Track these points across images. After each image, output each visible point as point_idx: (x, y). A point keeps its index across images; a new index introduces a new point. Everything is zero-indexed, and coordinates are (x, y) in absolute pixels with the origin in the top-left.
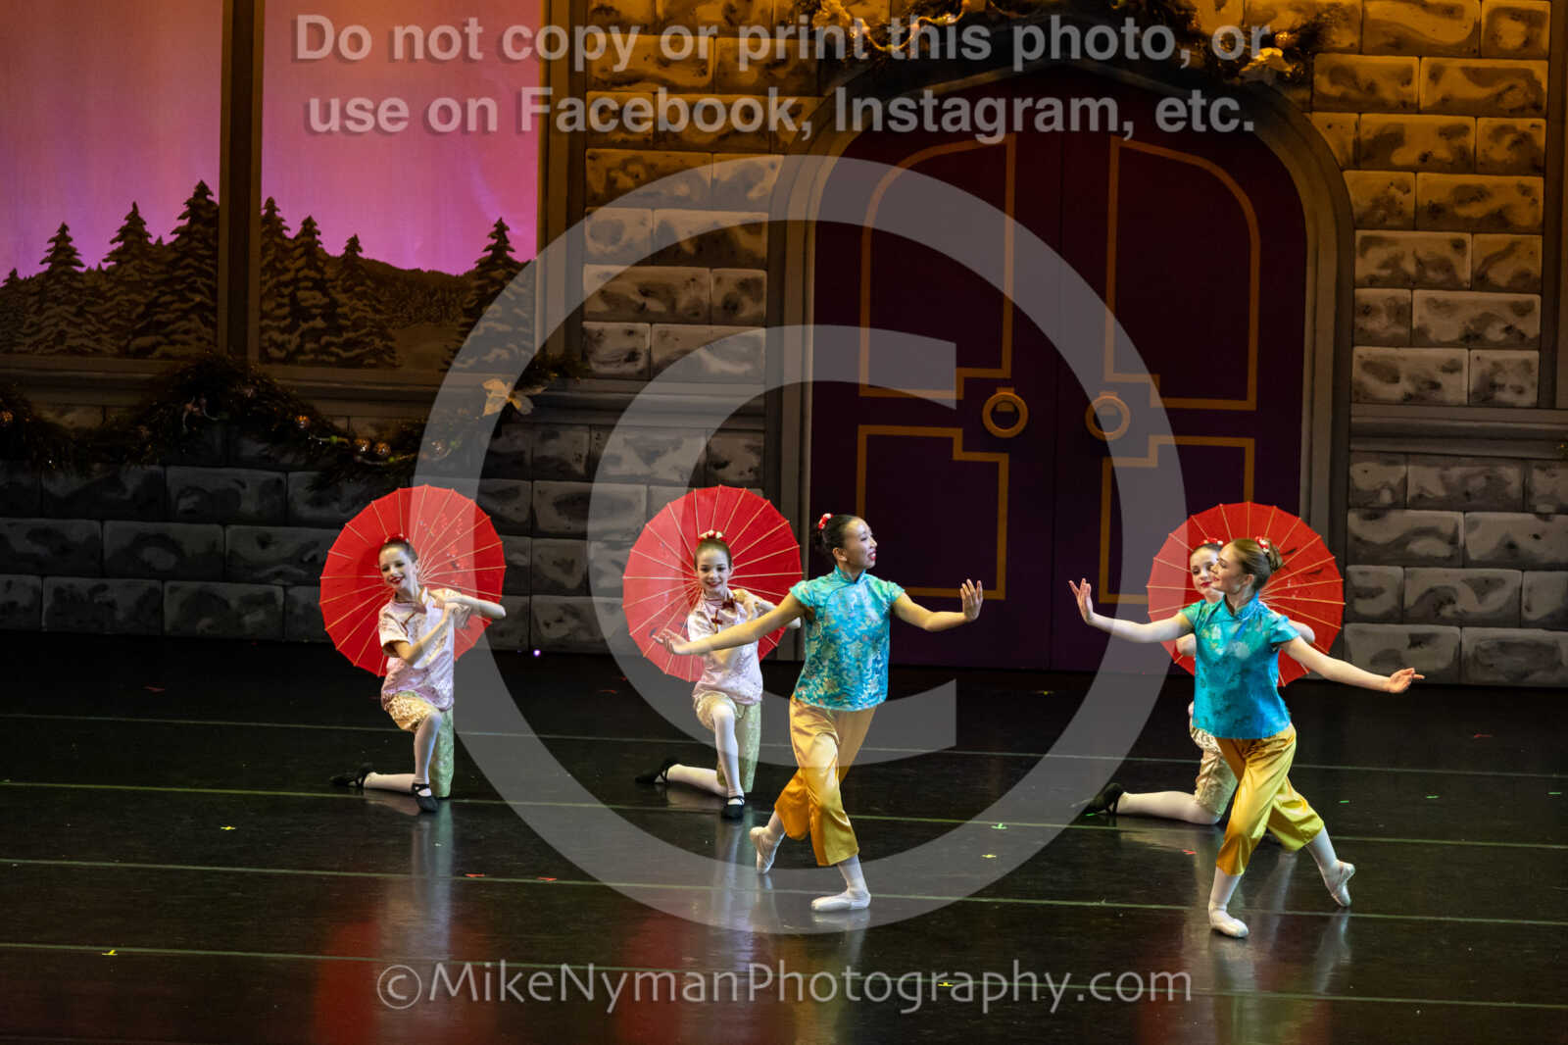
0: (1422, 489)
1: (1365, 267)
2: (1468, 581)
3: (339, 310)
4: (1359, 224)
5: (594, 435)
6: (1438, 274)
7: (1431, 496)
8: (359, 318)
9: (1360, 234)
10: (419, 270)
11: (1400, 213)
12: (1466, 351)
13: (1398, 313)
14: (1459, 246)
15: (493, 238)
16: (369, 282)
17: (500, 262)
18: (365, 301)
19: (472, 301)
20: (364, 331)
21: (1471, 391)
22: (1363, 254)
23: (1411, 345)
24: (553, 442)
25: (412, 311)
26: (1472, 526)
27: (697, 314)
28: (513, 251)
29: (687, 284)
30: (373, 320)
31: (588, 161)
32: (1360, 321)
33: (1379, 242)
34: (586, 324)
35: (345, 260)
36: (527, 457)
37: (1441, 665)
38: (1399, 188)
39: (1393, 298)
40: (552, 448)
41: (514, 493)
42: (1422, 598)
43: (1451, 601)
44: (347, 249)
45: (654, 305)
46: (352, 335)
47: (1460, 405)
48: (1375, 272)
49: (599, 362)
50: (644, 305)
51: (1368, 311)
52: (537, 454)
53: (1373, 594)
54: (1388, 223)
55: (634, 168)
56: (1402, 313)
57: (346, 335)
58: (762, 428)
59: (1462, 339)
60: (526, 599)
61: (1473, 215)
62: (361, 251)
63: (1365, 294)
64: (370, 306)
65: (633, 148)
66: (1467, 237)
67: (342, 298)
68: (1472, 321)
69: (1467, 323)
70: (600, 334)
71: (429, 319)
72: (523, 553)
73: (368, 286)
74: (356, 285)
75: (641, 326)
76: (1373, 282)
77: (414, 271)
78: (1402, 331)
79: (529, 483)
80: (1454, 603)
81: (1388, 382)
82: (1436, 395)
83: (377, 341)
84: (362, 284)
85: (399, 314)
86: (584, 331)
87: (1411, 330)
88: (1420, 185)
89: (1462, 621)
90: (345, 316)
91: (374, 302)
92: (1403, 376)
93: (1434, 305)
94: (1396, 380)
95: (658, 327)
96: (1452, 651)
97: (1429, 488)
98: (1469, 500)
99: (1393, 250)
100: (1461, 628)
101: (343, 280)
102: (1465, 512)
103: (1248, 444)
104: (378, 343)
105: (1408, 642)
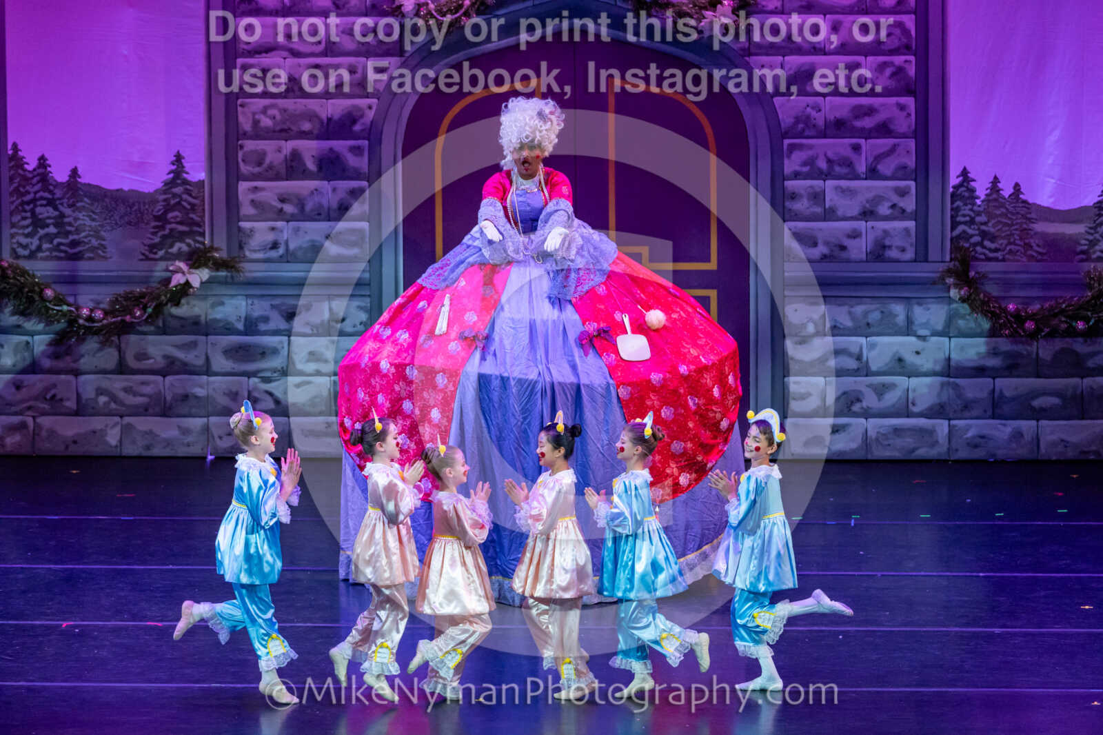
0: (835, 320)
1: (790, 166)
2: (870, 386)
3: (66, 220)
4: (785, 135)
5: (250, 302)
6: (842, 168)
7: (842, 327)
8: (81, 225)
9: (786, 142)
10: (121, 190)
11: (814, 126)
12: (864, 223)
13: (815, 198)
14: (857, 148)
15: (173, 164)
16: (86, 199)
17: (179, 181)
18: (84, 213)
19: (160, 210)
20: (83, 234)
21: (868, 250)
22: (789, 157)
23: (825, 220)
24: (220, 308)
25: (117, 218)
26: (872, 346)
27: (319, 214)
28: (187, 173)
29: (312, 193)
30: (90, 226)
31: (239, 109)
32: (787, 204)
33: (800, 147)
34: (242, 224)
35: (69, 184)
36: (203, 318)
37: (854, 445)
38: (813, 108)
39: (811, 187)
40: (219, 313)
41: (194, 345)
42: (838, 399)
43: (859, 400)
44: (70, 176)
45: (289, 208)
46: (76, 237)
47: (861, 261)
48: (798, 168)
49: (250, 250)
50: (281, 210)
51: (794, 196)
52: (210, 317)
53: (803, 397)
54: (807, 133)
55: (271, 112)
56: (818, 197)
57: (71, 237)
58: (368, 293)
59: (860, 215)
60: (205, 420)
61: (867, 127)
62: (80, 177)
63: (790, 184)
64: (88, 216)
65: (271, 98)
66: (862, 141)
67: (68, 211)
68: (867, 202)
69: (865, 202)
70: (251, 231)
71: (129, 223)
72: (201, 387)
73: (85, 202)
74: (77, 202)
75: (279, 224)
76: (797, 175)
77: (118, 190)
78: (819, 210)
79: (204, 338)
80: (861, 401)
81: (809, 247)
82: (844, 255)
83: (93, 241)
84: (82, 201)
85: (108, 221)
86: (240, 229)
87: (825, 209)
88: (828, 107)
89: (867, 414)
90: (70, 224)
91: (91, 214)
92: (820, 242)
93: (843, 191)
94: (815, 244)
95: (292, 224)
96: (861, 436)
97: (841, 321)
98: (869, 328)
99: (810, 153)
100: (866, 419)
101: (68, 198)
102: (867, 337)
103: (713, 294)
104: (95, 242)
105: (830, 430)
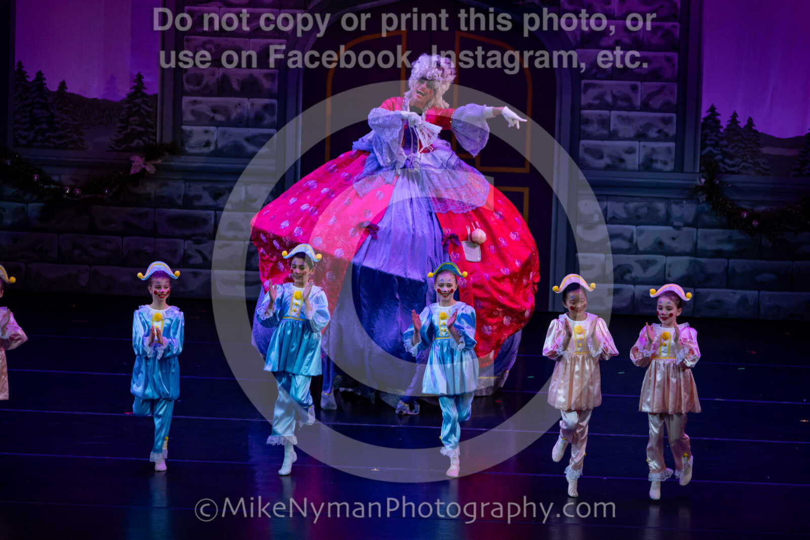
0: (615, 213)
1: (585, 99)
2: (638, 261)
3: (55, 120)
4: (583, 77)
5: (187, 184)
6: (623, 103)
7: (619, 218)
8: (66, 123)
9: (583, 82)
11: (603, 72)
12: (637, 143)
13: (603, 123)
14: (634, 88)
15: (135, 82)
16: (70, 105)
17: (139, 95)
18: (69, 115)
19: (124, 115)
20: (67, 130)
21: (640, 163)
22: (585, 93)
23: (609, 139)
24: (166, 188)
25: (93, 120)
26: (641, 232)
27: (241, 123)
28: (146, 89)
29: (236, 107)
30: (72, 125)
31: (185, 41)
32: (583, 127)
33: (594, 86)
34: (184, 127)
35: (59, 93)
36: (153, 195)
37: (624, 304)
39: (600, 115)
40: (165, 192)
41: (145, 214)
42: (615, 270)
43: (629, 271)
44: (59, 87)
45: (219, 117)
46: (61, 132)
47: (634, 171)
48: (591, 101)
49: (190, 147)
50: (213, 117)
51: (588, 121)
52: (157, 194)
54: (597, 77)
57: (58, 132)
59: (635, 136)
61: (643, 73)
63: (586, 113)
64: (71, 117)
65: (209, 36)
66: (639, 83)
67: (57, 113)
69: (639, 128)
70: (191, 132)
71: (101, 124)
72: (149, 245)
74: (64, 106)
75: (212, 129)
76: (590, 106)
77: (94, 99)
78: (605, 132)
79: (154, 209)
80: (631, 273)
81: (597, 158)
82: (623, 165)
83: (75, 136)
84: (67, 106)
85: (86, 122)
86: (182, 131)
87: (610, 132)
89: (635, 282)
90: (58, 123)
91: (73, 115)
92: (605, 155)
93: (622, 119)
94: (601, 157)
95: (221, 128)
96: (630, 297)
97: (618, 213)
98: (639, 219)
99: (601, 90)
100: (634, 285)
101: (57, 104)
102: (637, 226)
103: (526, 191)
